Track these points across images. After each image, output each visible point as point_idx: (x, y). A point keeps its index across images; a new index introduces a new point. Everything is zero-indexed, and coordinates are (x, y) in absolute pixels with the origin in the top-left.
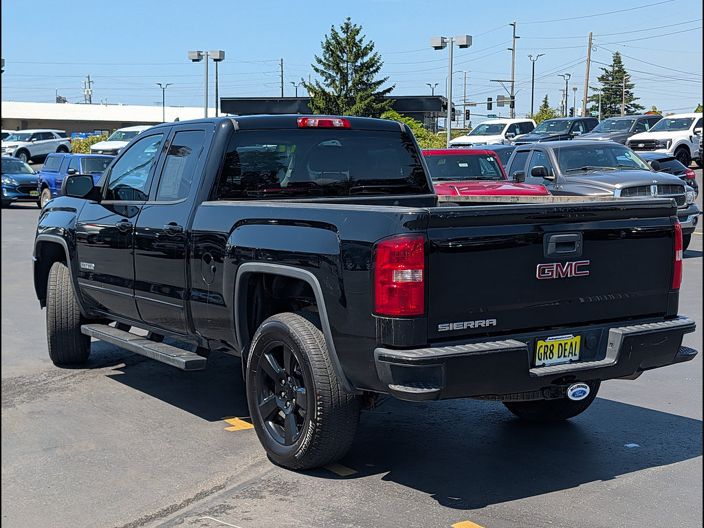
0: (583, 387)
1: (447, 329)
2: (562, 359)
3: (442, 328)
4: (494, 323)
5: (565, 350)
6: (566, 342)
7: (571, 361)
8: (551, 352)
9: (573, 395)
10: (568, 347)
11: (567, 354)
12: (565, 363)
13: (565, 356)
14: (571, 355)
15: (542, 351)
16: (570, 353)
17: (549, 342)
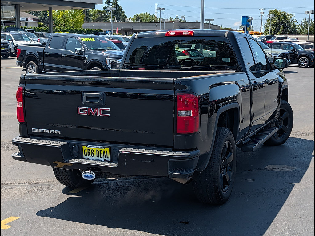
0: (91, 174)
1: (36, 131)
2: (99, 158)
3: (34, 130)
4: (60, 133)
5: (101, 154)
6: (101, 150)
7: (105, 161)
8: (92, 153)
9: (85, 176)
10: (102, 152)
11: (102, 156)
12: (101, 161)
13: (101, 157)
14: (104, 157)
15: (86, 151)
16: (103, 156)
17: (90, 147)
